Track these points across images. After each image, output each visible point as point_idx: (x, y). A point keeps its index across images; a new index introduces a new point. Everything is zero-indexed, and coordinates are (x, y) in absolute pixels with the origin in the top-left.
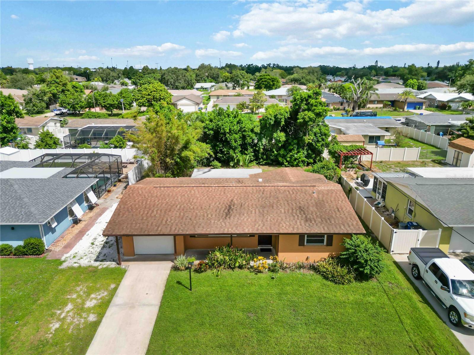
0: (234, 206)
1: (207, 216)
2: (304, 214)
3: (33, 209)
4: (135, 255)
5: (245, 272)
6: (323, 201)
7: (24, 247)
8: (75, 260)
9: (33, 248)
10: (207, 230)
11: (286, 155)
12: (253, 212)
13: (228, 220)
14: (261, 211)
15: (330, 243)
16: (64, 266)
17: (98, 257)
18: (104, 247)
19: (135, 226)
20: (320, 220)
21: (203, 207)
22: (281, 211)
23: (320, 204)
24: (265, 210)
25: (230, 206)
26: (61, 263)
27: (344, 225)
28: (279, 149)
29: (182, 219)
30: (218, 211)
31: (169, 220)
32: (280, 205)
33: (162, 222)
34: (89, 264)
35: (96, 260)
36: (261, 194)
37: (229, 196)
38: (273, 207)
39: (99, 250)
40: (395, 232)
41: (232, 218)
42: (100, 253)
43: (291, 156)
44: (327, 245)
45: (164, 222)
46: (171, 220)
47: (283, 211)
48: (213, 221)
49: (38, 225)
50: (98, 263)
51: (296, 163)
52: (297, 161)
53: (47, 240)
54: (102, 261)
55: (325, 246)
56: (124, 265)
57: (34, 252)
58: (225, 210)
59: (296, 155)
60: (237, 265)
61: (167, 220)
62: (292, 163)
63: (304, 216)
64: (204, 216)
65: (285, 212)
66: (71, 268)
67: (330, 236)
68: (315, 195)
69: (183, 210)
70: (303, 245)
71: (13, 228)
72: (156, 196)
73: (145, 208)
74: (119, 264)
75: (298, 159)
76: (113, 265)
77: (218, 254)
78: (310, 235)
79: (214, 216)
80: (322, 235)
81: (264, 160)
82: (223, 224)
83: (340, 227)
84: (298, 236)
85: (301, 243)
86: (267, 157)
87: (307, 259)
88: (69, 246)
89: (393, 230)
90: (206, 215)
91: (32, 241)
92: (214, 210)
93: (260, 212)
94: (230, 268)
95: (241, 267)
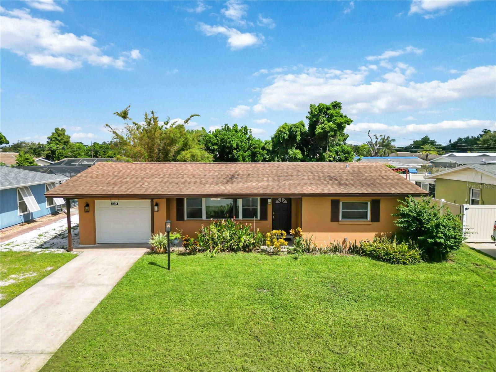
0: (238, 175)
1: (201, 181)
2: (336, 180)
4: (95, 243)
5: (253, 254)
6: (360, 172)
8: (7, 247)
10: (197, 191)
12: (265, 179)
13: (230, 185)
14: (276, 178)
15: (376, 217)
17: (42, 245)
18: (55, 238)
19: (96, 188)
21: (196, 176)
22: (303, 179)
23: (356, 174)
24: (282, 179)
25: (233, 175)
29: (165, 183)
30: (216, 178)
31: (146, 184)
32: (302, 174)
33: (135, 185)
35: (37, 248)
38: (292, 176)
39: (46, 239)
40: (466, 209)
41: (235, 184)
42: (46, 242)
44: (372, 220)
46: (149, 184)
47: (306, 178)
48: (207, 186)
55: (369, 221)
56: (76, 251)
58: (226, 178)
60: (241, 245)
61: (143, 184)
63: (336, 182)
64: (196, 182)
65: (309, 179)
68: (348, 168)
69: (168, 177)
70: (337, 220)
73: (116, 176)
74: (69, 250)
76: (60, 251)
77: (214, 229)
79: (210, 182)
82: (222, 187)
85: (334, 218)
87: (345, 241)
89: (463, 206)
90: (198, 181)
92: (211, 178)
93: (274, 179)
94: (231, 249)
95: (246, 248)
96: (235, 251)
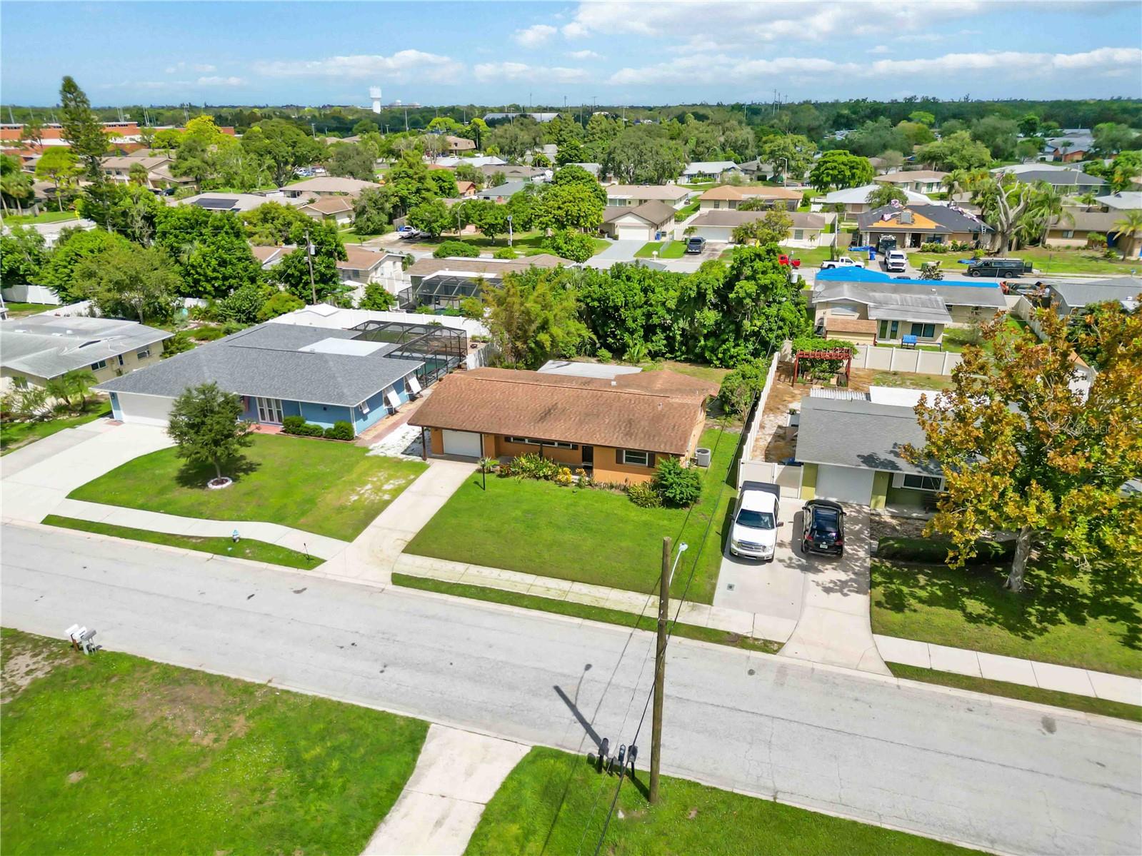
0: (554, 410)
1: (520, 417)
2: (630, 427)
3: (345, 391)
4: (443, 453)
5: (551, 484)
6: (664, 415)
7: (335, 430)
8: (382, 450)
9: (343, 432)
11: (718, 348)
12: (573, 419)
13: (541, 424)
14: (582, 418)
15: (652, 464)
16: (371, 454)
17: (406, 450)
18: (415, 442)
19: (441, 419)
20: (642, 435)
21: (520, 408)
22: (605, 421)
23: (657, 419)
24: (588, 418)
25: (550, 410)
26: (369, 451)
27: (666, 444)
28: (706, 337)
29: (492, 417)
30: (534, 413)
31: (477, 417)
32: (609, 414)
33: (469, 418)
34: (395, 455)
35: (402, 453)
36: (595, 399)
37: (556, 398)
38: (598, 416)
39: (408, 444)
40: (742, 463)
41: (545, 423)
42: (409, 447)
43: (725, 350)
44: (649, 466)
45: (471, 419)
47: (607, 421)
48: (522, 424)
49: (348, 408)
50: (404, 456)
51: (732, 363)
52: (735, 359)
53: (357, 426)
54: (408, 454)
55: (646, 466)
56: (429, 461)
57: (344, 436)
58: (542, 413)
59: (732, 350)
60: (542, 474)
62: (727, 362)
64: (516, 417)
65: (608, 423)
66: (377, 457)
67: (652, 455)
68: (660, 407)
69: (497, 408)
70: (621, 463)
71: (325, 408)
72: (474, 390)
73: (458, 401)
74: (425, 459)
75: (736, 357)
76: (418, 459)
77: (524, 461)
78: (629, 452)
79: (526, 418)
80: (642, 453)
81: (683, 353)
82: (532, 427)
83: (659, 446)
84: (615, 451)
85: (619, 461)
86: (687, 350)
87: (626, 480)
88: (379, 437)
90: (518, 416)
91: (343, 424)
92: (530, 412)
93: (580, 419)
94: (535, 476)
95: (546, 477)
96: (538, 478)
